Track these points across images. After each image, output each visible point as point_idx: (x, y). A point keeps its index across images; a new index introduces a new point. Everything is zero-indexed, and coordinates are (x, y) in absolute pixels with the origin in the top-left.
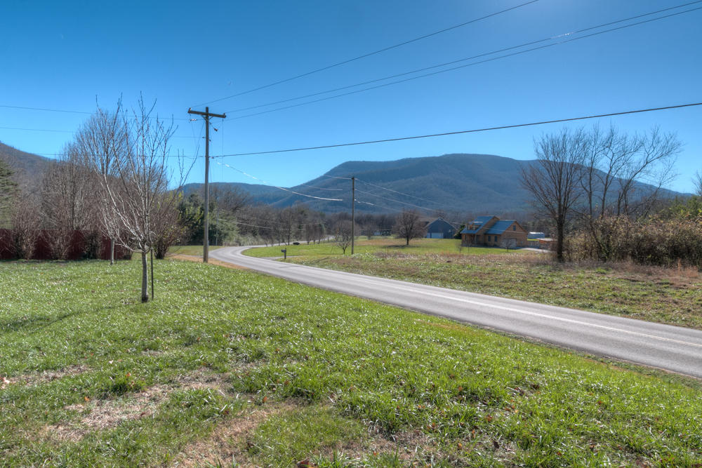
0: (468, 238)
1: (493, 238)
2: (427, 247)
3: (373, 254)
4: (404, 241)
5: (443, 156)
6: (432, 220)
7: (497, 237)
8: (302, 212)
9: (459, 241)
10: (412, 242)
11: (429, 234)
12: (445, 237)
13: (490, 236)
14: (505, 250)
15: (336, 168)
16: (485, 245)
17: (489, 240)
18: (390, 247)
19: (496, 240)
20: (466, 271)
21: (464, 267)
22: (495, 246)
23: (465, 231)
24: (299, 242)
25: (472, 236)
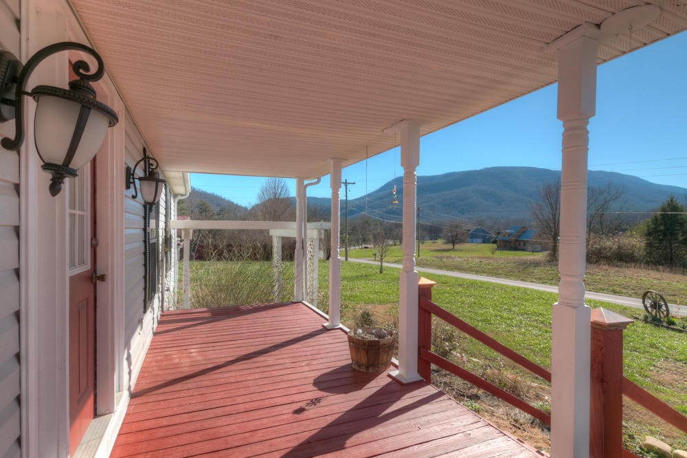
0: (502, 244)
1: (522, 243)
2: (468, 251)
3: (432, 257)
4: (451, 246)
5: (484, 169)
6: (473, 228)
7: (525, 243)
8: (367, 222)
9: (495, 246)
10: (457, 246)
11: (470, 240)
12: (484, 242)
13: (519, 241)
14: (531, 253)
15: (389, 182)
16: (516, 249)
17: (519, 245)
18: (438, 250)
19: (525, 245)
20: (489, 267)
21: (488, 265)
22: (523, 250)
23: (500, 237)
24: (368, 246)
25: (505, 242)
